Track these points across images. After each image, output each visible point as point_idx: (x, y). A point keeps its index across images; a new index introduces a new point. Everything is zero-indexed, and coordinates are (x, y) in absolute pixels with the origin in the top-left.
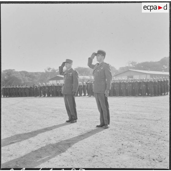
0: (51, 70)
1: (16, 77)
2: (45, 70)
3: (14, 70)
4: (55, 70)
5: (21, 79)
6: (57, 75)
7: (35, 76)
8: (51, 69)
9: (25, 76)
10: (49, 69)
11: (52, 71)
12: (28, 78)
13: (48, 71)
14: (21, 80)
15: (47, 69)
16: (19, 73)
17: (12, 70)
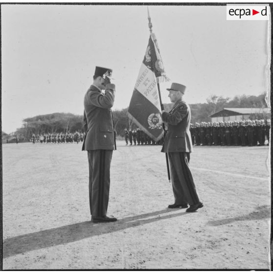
0: (217, 99)
2: (207, 99)
4: (224, 100)
6: (225, 109)
8: (217, 97)
10: (214, 98)
11: (218, 101)
13: (212, 101)
15: (210, 99)
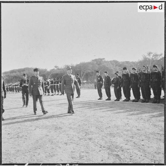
1: (107, 66)
3: (104, 59)
5: (112, 68)
7: (127, 65)
9: (116, 66)
12: (119, 67)
14: (112, 70)
16: (110, 63)
17: (102, 59)
